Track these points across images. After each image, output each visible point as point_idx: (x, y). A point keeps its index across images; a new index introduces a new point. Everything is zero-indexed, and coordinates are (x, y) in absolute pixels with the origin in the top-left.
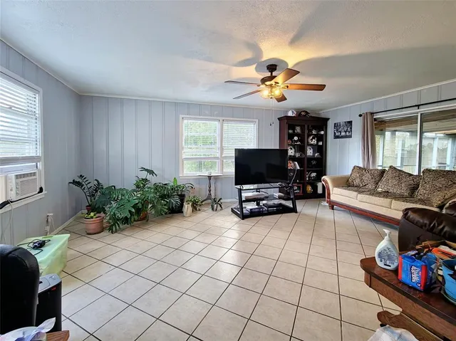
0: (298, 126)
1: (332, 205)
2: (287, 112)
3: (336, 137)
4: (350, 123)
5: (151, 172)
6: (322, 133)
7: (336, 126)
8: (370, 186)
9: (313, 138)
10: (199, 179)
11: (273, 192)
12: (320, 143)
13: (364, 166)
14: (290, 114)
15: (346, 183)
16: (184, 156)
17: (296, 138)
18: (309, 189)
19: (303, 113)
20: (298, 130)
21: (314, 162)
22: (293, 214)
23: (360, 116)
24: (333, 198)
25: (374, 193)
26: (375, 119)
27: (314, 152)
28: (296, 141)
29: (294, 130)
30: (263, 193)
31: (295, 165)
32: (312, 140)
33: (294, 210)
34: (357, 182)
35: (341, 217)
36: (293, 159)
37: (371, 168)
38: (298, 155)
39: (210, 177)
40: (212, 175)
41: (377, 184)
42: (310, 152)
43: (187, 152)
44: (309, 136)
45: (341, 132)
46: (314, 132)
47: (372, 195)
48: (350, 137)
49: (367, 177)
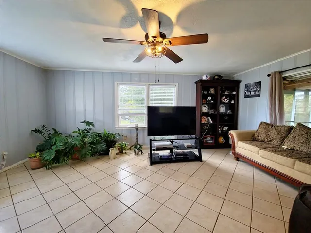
0: (212, 87)
2: (202, 76)
3: (246, 96)
4: (259, 83)
6: (234, 93)
7: (247, 86)
8: (276, 142)
9: (226, 98)
10: (130, 130)
12: (233, 102)
13: (271, 122)
14: (204, 78)
15: (251, 138)
16: (119, 113)
17: (210, 98)
18: (221, 140)
19: (216, 77)
20: (212, 91)
21: (226, 118)
23: (269, 75)
25: (278, 150)
26: (284, 78)
27: (227, 109)
28: (210, 100)
29: (208, 90)
31: (208, 120)
32: (224, 99)
34: (263, 137)
36: (206, 115)
37: (278, 124)
38: (212, 112)
39: (137, 129)
40: (139, 126)
41: (283, 140)
42: (222, 109)
44: (221, 96)
45: (250, 92)
46: (226, 93)
47: (274, 152)
48: (259, 95)
49: (273, 133)
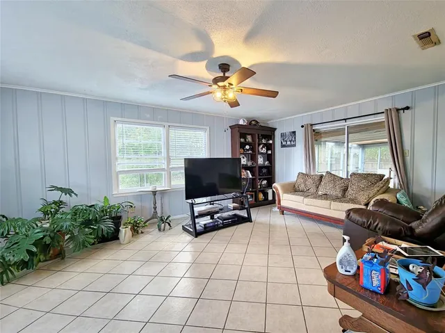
0: (249, 134)
1: (283, 210)
2: (238, 120)
3: (283, 146)
4: (294, 132)
5: (69, 192)
6: (271, 142)
7: (282, 135)
8: (313, 190)
9: (263, 147)
10: (141, 196)
11: (227, 204)
12: (270, 152)
13: (306, 171)
14: (241, 122)
15: (293, 189)
17: (247, 147)
18: (261, 196)
19: (253, 123)
20: (249, 139)
21: (264, 171)
22: (249, 223)
23: (302, 126)
24: (283, 203)
25: (316, 196)
26: (314, 130)
27: (264, 161)
28: (248, 150)
29: (245, 139)
30: (216, 206)
31: (247, 173)
32: (262, 148)
33: (248, 219)
34: (302, 187)
35: (291, 221)
36: (246, 168)
37: (312, 174)
38: (249, 164)
39: (154, 193)
40: (158, 189)
41: (318, 187)
42: (260, 161)
43: (122, 164)
44: (259, 145)
45: (286, 141)
46: (264, 141)
47: (315, 198)
48: (294, 146)
49: (309, 182)
